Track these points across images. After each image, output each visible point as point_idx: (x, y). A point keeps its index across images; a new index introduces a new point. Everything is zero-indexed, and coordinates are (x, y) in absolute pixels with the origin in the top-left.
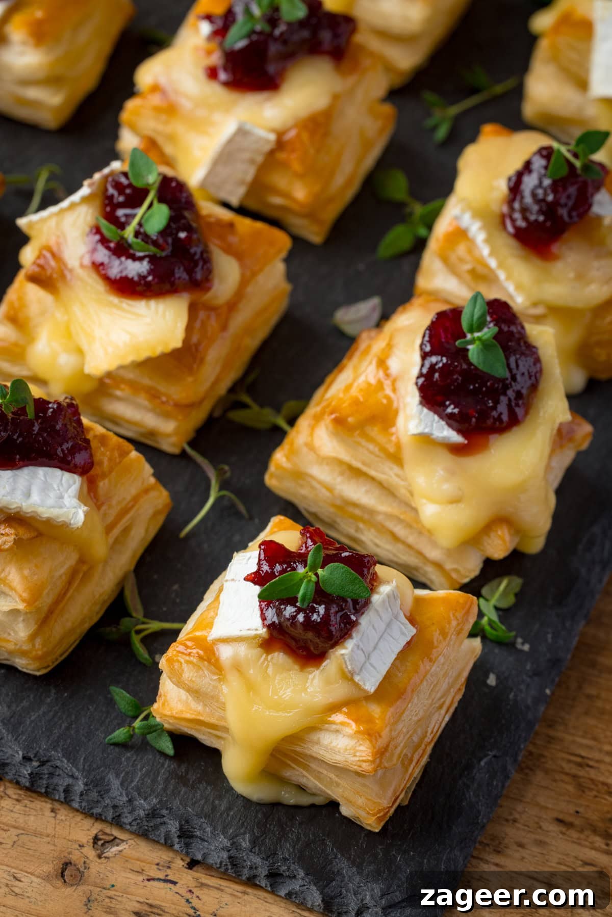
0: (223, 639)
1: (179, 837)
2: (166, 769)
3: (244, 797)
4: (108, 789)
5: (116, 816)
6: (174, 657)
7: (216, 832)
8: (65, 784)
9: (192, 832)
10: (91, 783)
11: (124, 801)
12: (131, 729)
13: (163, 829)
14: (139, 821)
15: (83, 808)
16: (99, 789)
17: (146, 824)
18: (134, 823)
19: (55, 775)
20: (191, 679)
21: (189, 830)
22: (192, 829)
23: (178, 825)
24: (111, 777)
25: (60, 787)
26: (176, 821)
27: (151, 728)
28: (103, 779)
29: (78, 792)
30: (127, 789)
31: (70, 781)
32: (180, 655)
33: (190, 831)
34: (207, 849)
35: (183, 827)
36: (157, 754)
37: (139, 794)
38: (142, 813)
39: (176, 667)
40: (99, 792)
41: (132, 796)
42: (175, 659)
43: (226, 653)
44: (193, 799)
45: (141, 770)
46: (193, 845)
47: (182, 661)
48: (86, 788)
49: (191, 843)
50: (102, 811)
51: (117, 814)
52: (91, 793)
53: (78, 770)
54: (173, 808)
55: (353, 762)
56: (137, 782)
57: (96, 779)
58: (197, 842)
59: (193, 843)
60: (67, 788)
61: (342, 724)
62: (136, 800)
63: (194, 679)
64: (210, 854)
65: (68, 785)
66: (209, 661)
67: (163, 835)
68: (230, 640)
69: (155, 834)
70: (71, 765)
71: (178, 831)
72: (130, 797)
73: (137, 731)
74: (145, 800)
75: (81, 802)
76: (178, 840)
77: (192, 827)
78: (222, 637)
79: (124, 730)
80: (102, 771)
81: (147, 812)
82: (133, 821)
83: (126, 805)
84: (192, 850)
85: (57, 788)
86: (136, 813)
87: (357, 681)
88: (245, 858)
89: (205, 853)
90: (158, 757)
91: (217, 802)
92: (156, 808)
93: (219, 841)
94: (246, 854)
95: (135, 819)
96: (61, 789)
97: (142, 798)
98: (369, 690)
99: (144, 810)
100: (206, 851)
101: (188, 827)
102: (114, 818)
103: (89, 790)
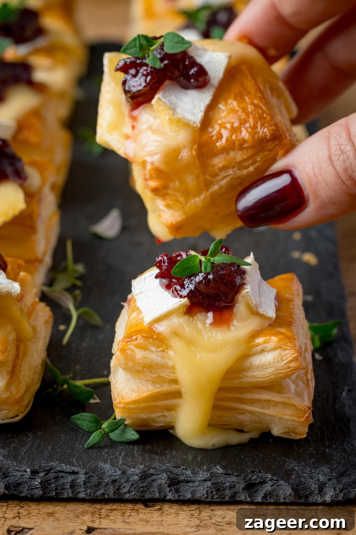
0: (157, 319)
1: (169, 486)
2: (137, 450)
3: (201, 449)
4: (103, 472)
5: (116, 490)
6: (124, 347)
7: (195, 471)
8: (70, 480)
9: (178, 478)
10: (89, 471)
11: (119, 475)
12: (102, 430)
13: (155, 484)
14: (135, 486)
15: (88, 495)
16: (96, 473)
17: (142, 485)
18: (132, 489)
19: (59, 477)
20: (143, 357)
21: (174, 477)
22: (177, 476)
23: (166, 476)
24: (101, 464)
25: (66, 484)
26: (163, 473)
27: (116, 424)
28: (96, 467)
29: (82, 483)
30: (117, 467)
31: (73, 477)
32: (129, 343)
33: (175, 479)
34: (193, 487)
35: (170, 476)
36: (126, 445)
37: (128, 466)
38: (136, 478)
39: (129, 353)
40: (98, 475)
41: (123, 469)
42: (126, 348)
43: (161, 328)
44: (167, 459)
45: (120, 455)
46: (181, 488)
47: (132, 347)
48: (87, 476)
49: (179, 488)
50: (104, 491)
51: (117, 487)
52: (91, 479)
53: (75, 466)
54: (156, 467)
55: (282, 367)
56: (122, 461)
57: (91, 468)
58: (183, 486)
59: (180, 487)
60: (72, 483)
61: (265, 342)
62: (128, 470)
63: (145, 356)
64: (196, 490)
65: (72, 481)
66: (152, 337)
67: (156, 490)
68: (162, 318)
69: (150, 492)
70: (69, 466)
71: (167, 480)
72: (122, 470)
73: (106, 430)
74: (134, 468)
75: (86, 490)
76: (168, 489)
77: (177, 475)
78: (155, 318)
79: (96, 433)
80: (93, 463)
81: (139, 475)
82: (130, 487)
83: (121, 477)
84: (182, 493)
85: (64, 487)
86: (131, 479)
87: (261, 312)
88: (224, 481)
89: (192, 491)
90: (127, 446)
91: (185, 457)
92: (145, 470)
93: (200, 476)
94: (223, 478)
95: (133, 485)
96: (68, 486)
97: (132, 468)
98: (271, 316)
99: (137, 475)
100: (192, 489)
101: (173, 475)
102: (114, 493)
103: (90, 477)
